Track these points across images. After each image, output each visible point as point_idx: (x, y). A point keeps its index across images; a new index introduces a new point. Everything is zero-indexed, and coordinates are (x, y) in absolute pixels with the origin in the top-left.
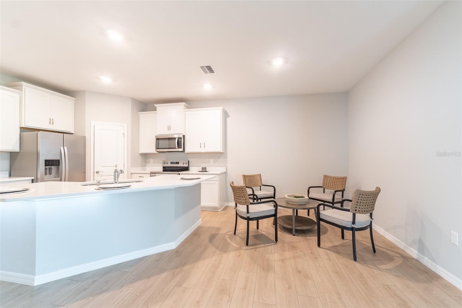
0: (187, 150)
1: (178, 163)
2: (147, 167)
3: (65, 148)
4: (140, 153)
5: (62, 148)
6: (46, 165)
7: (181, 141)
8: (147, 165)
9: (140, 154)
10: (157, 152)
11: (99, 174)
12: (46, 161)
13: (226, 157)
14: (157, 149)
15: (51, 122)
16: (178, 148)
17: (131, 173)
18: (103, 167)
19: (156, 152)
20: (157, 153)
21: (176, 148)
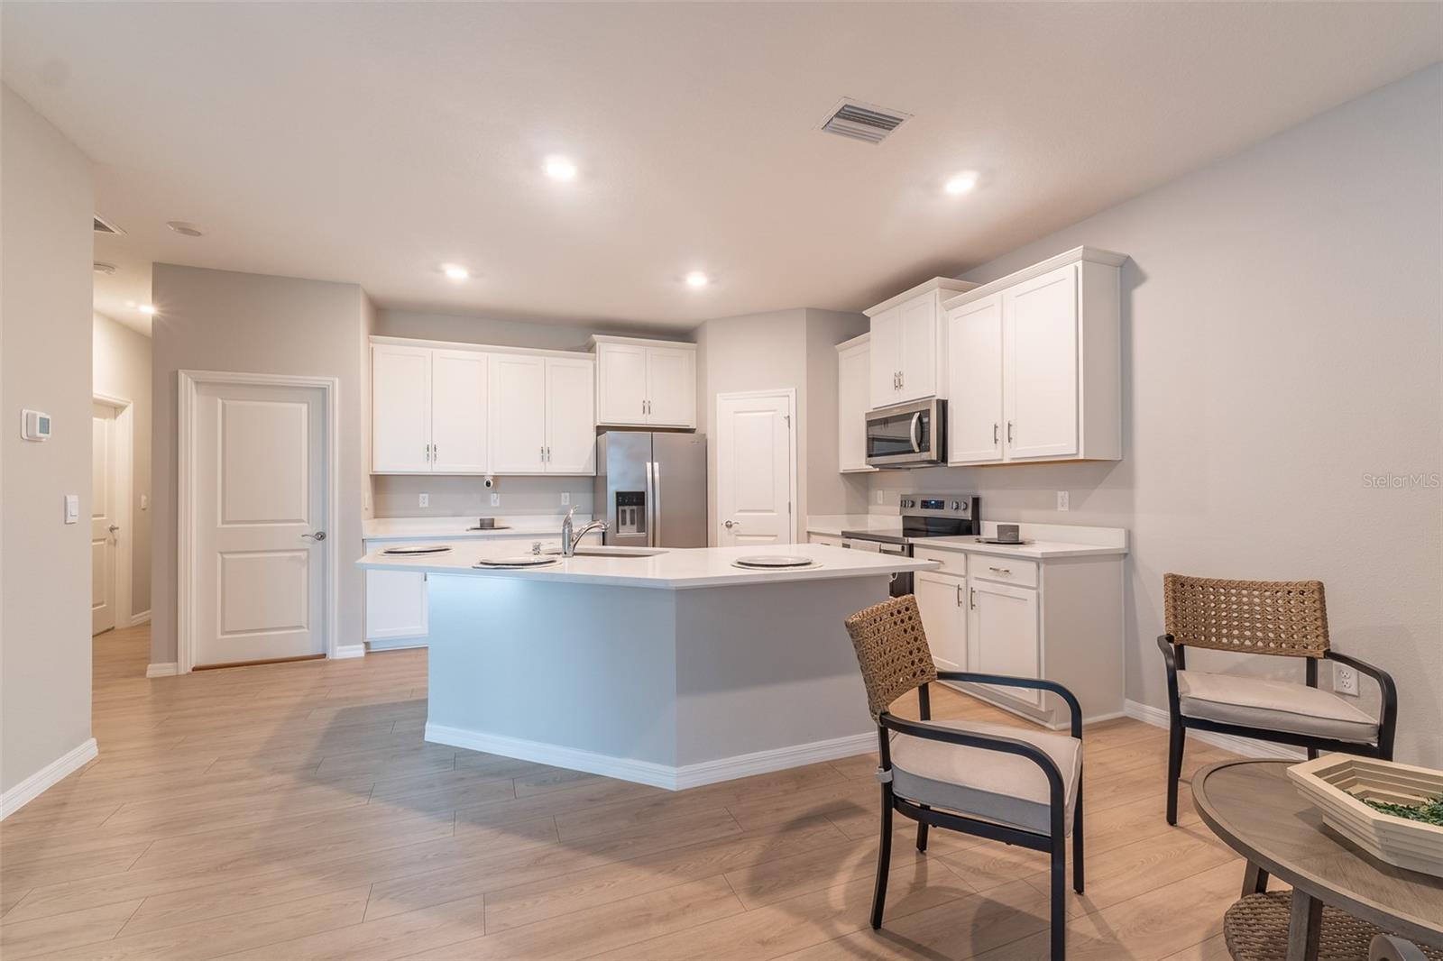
0: (957, 456)
1: (940, 505)
2: (869, 516)
3: (656, 465)
4: (842, 472)
5: (649, 465)
6: (618, 504)
7: (929, 422)
8: (871, 508)
9: (842, 474)
10: (874, 466)
11: (731, 530)
12: (618, 494)
13: (1128, 481)
14: (870, 456)
15: (646, 409)
16: (921, 450)
17: (809, 532)
18: (741, 511)
19: (870, 468)
20: (878, 469)
21: (913, 452)
